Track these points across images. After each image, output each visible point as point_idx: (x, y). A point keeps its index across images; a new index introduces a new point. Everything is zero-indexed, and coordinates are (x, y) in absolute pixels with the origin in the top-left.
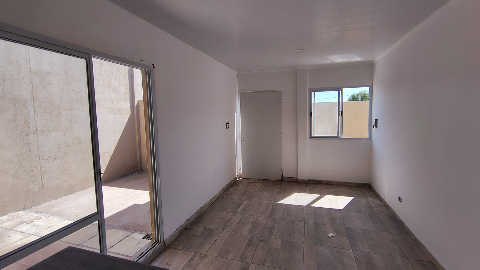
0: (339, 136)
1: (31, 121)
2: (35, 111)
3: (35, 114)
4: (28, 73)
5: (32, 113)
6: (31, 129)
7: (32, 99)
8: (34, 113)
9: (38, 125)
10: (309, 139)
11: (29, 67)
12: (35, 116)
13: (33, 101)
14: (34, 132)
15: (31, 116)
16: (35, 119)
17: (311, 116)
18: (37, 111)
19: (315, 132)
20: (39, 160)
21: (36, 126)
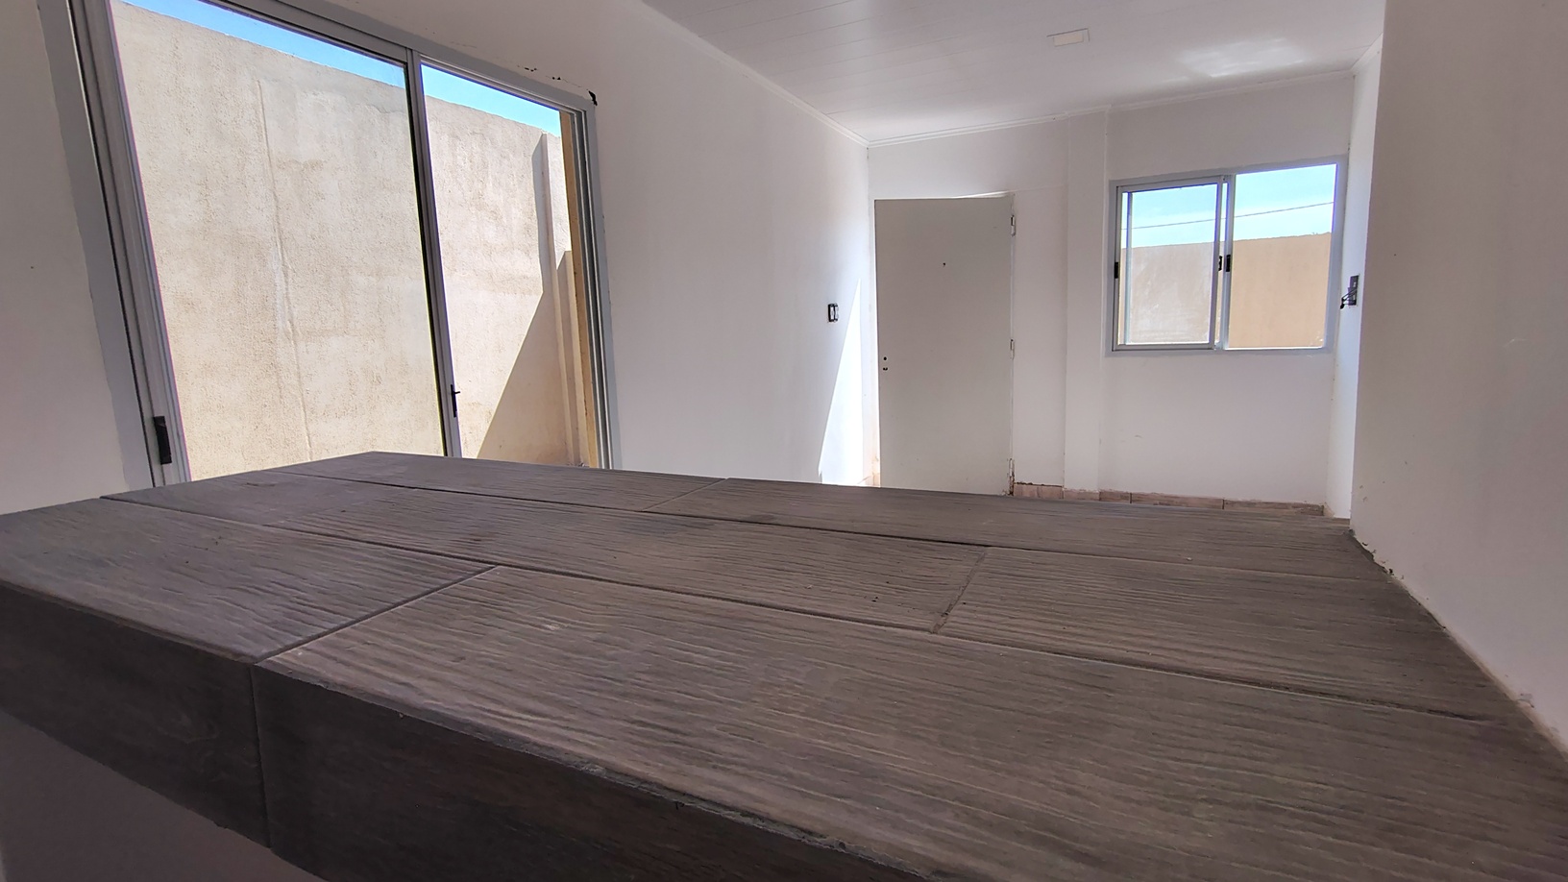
0: (1216, 341)
1: (278, 301)
2: (286, 275)
3: (287, 282)
4: (263, 165)
5: (279, 279)
6: (280, 324)
7: (278, 239)
8: (283, 279)
9: (295, 313)
10: (1107, 355)
11: (266, 148)
12: (287, 289)
13: (279, 246)
14: (287, 333)
15: (278, 288)
16: (288, 299)
17: (1117, 275)
18: (290, 274)
19: (1130, 330)
20: (302, 411)
21: (292, 315)
